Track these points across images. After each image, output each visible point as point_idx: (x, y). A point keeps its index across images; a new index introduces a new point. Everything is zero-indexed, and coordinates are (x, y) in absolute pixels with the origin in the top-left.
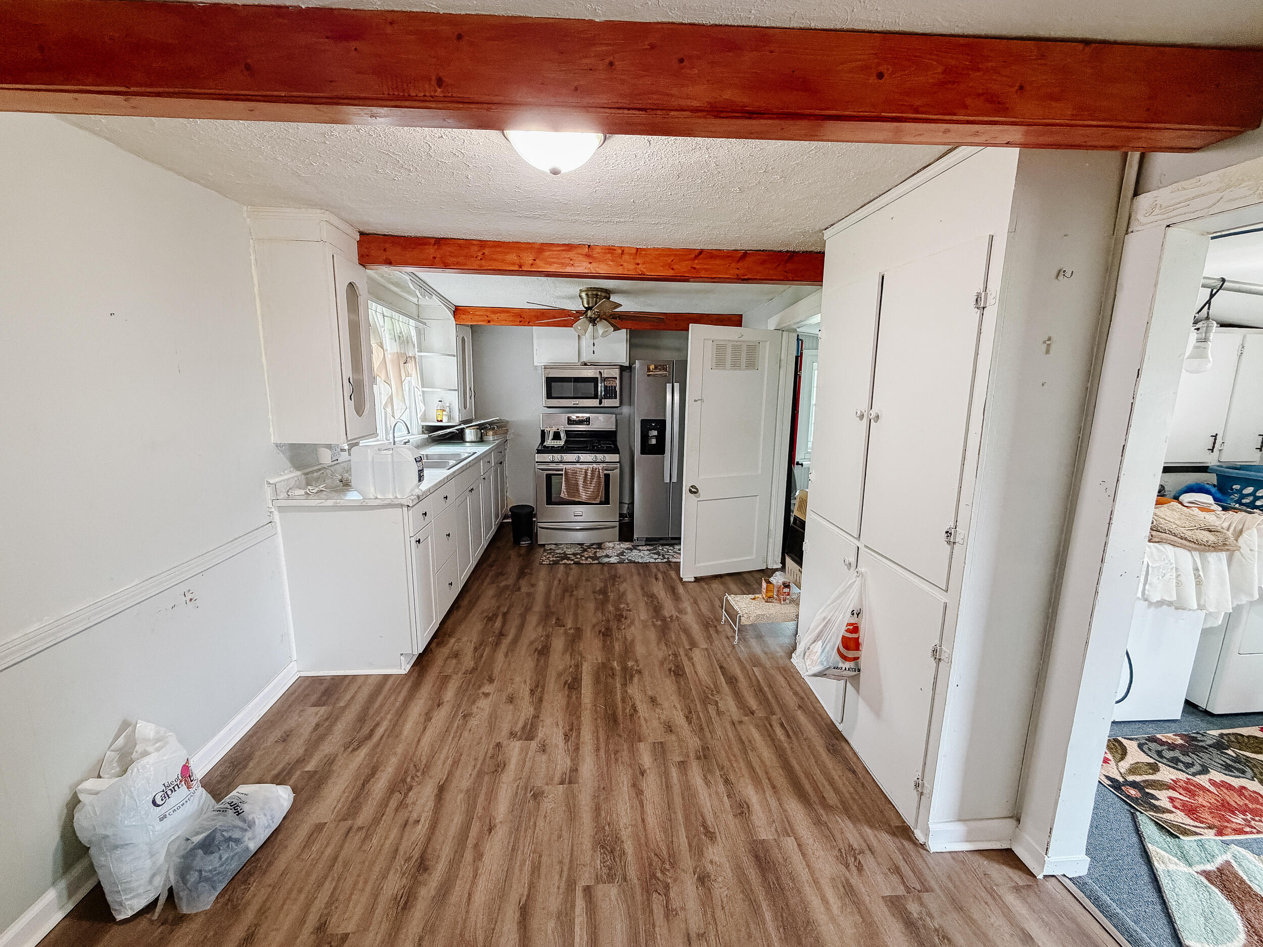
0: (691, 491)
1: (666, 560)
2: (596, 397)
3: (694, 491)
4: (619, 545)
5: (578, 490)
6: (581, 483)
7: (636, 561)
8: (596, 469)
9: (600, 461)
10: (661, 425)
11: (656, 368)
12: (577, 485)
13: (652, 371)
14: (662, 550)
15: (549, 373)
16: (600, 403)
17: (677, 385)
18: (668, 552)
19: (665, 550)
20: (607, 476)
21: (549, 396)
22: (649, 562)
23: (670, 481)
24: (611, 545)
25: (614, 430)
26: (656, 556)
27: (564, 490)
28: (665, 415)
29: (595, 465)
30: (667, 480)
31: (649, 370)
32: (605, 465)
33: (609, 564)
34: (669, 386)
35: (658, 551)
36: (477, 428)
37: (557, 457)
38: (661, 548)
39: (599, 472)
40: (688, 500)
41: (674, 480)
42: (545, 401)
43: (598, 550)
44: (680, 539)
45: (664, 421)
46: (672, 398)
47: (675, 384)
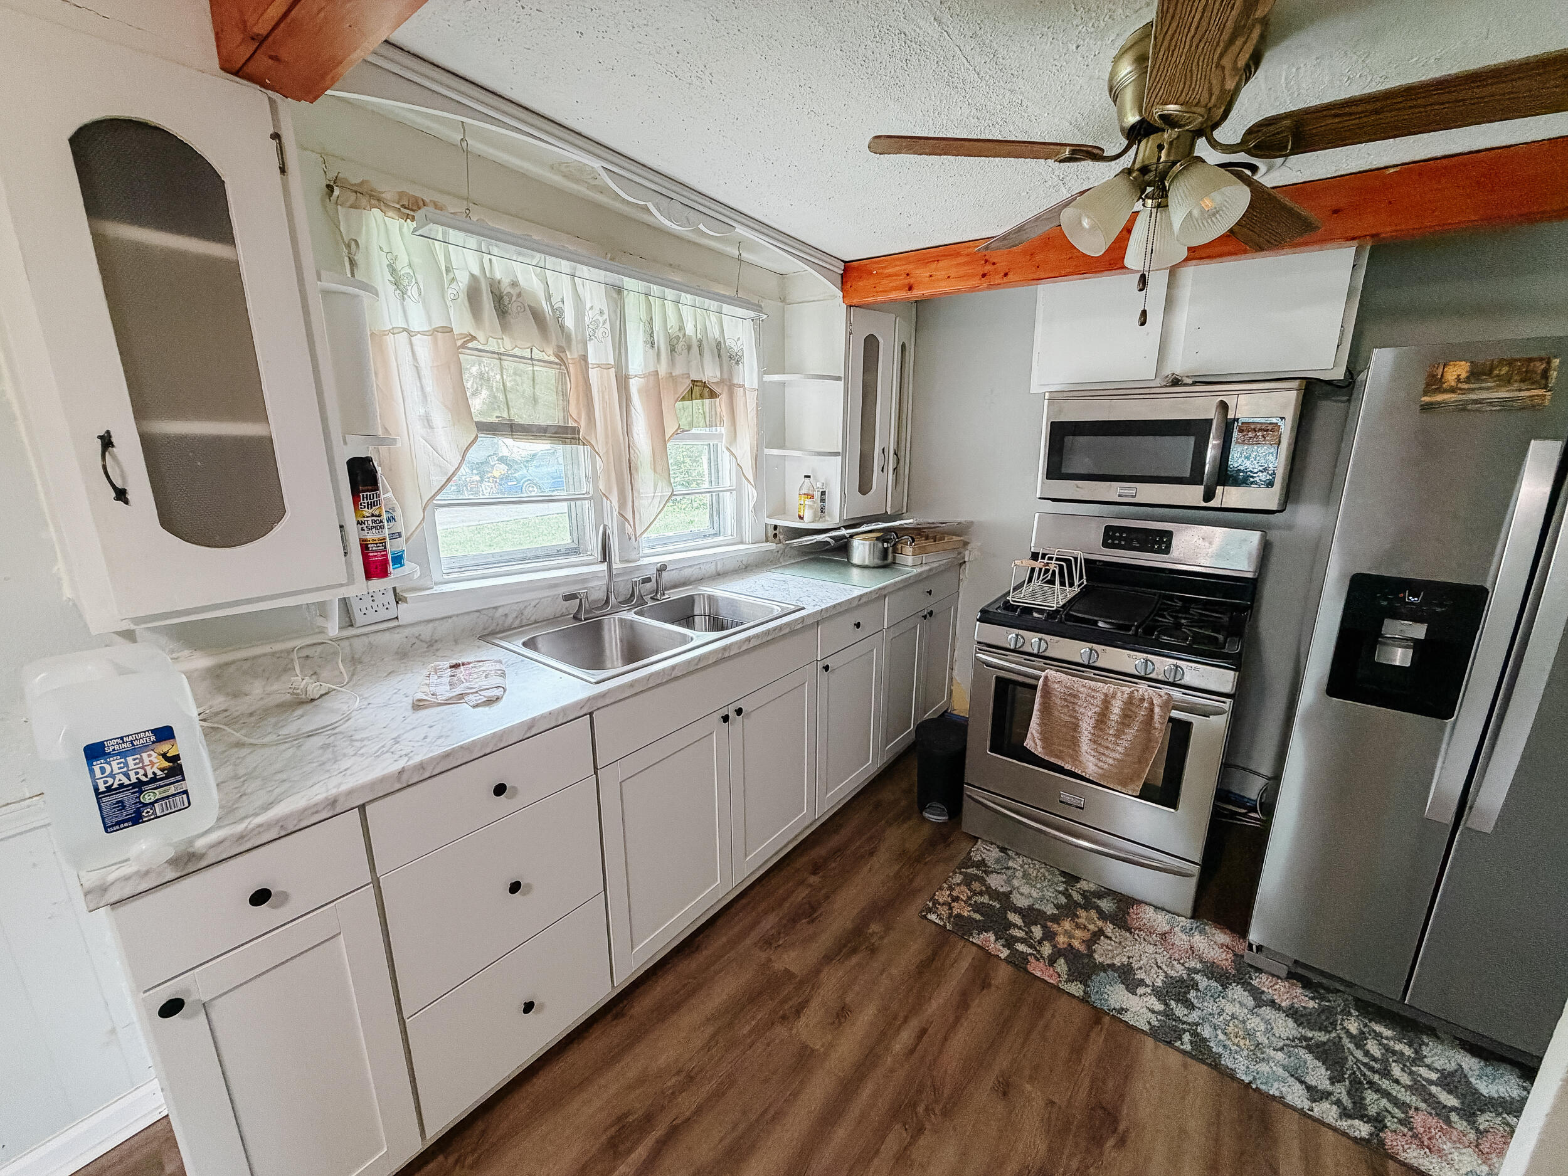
1: (1363, 1129)
2: (1195, 478)
4: (1189, 932)
5: (1075, 743)
6: (1086, 726)
7: (1227, 1061)
8: (1142, 700)
9: (1161, 677)
11: (1476, 374)
12: (1075, 727)
13: (1452, 390)
14: (1359, 1041)
15: (1060, 411)
16: (1209, 495)
18: (1386, 1073)
19: (1372, 1047)
20: (1180, 732)
21: (1054, 471)
22: (1280, 1100)
24: (1161, 922)
25: (1250, 575)
26: (1319, 1076)
27: (1036, 735)
29: (1143, 688)
31: (1434, 383)
32: (1177, 694)
33: (1116, 1017)
35: (1337, 1044)
36: (877, 539)
37: (1033, 640)
38: (1353, 1027)
39: (1152, 710)
42: (1043, 483)
43: (1109, 929)
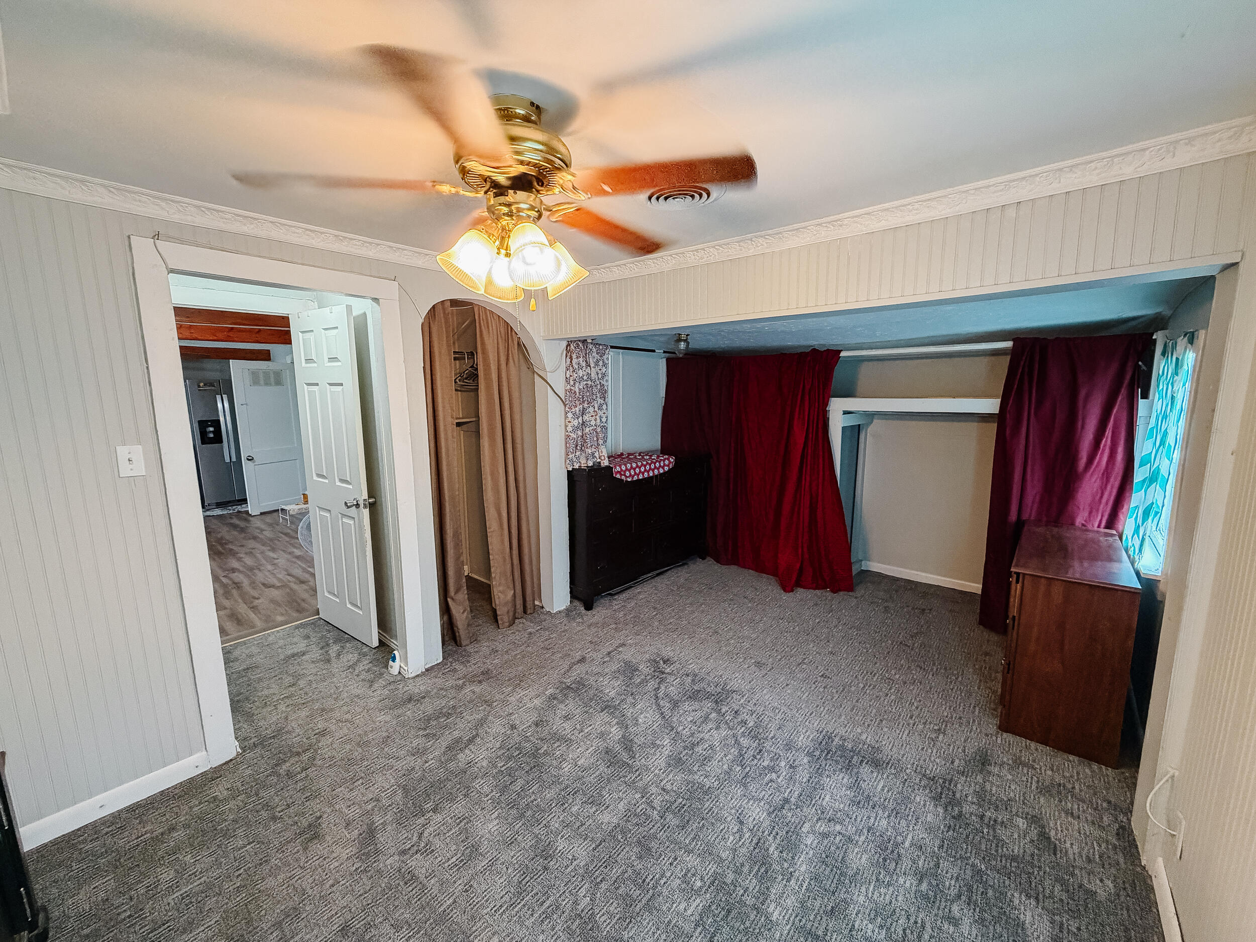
0: (248, 459)
3: (250, 459)
10: (216, 424)
11: (205, 385)
13: (202, 387)
17: (225, 397)
23: (231, 459)
28: (218, 416)
30: (227, 460)
31: (199, 386)
34: (218, 397)
40: (246, 466)
41: (234, 459)
44: (246, 500)
45: (219, 421)
46: (222, 405)
47: (223, 395)
